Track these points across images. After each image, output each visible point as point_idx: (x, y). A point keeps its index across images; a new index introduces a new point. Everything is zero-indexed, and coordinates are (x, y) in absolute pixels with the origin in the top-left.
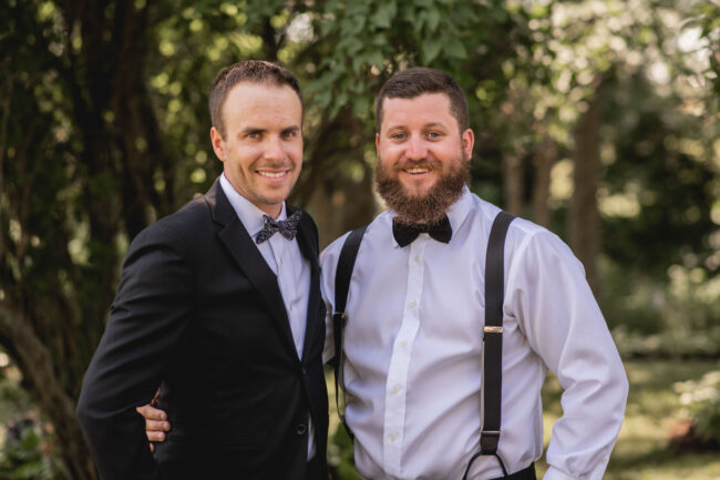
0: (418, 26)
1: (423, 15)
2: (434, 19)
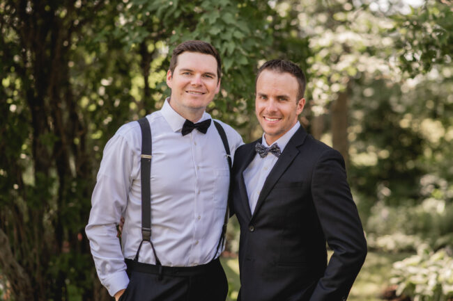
0: (223, 51)
1: (226, 45)
2: (231, 47)
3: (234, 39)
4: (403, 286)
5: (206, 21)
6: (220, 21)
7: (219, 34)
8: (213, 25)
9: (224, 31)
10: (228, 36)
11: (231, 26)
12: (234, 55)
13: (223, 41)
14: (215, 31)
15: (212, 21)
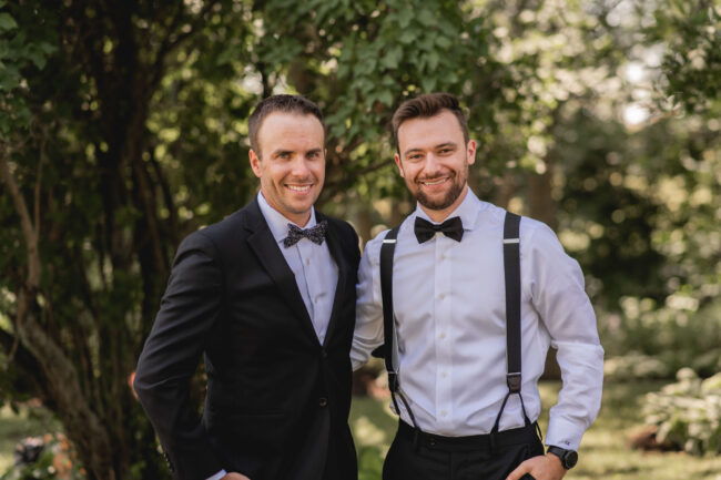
0: (421, 67)
1: (425, 57)
2: (434, 60)
3: (437, 48)
4: (666, 427)
5: (395, 24)
6: (415, 24)
7: (414, 43)
8: (405, 29)
9: (422, 38)
10: (427, 45)
11: (430, 29)
12: (437, 71)
13: (422, 52)
14: (408, 38)
15: (404, 24)
